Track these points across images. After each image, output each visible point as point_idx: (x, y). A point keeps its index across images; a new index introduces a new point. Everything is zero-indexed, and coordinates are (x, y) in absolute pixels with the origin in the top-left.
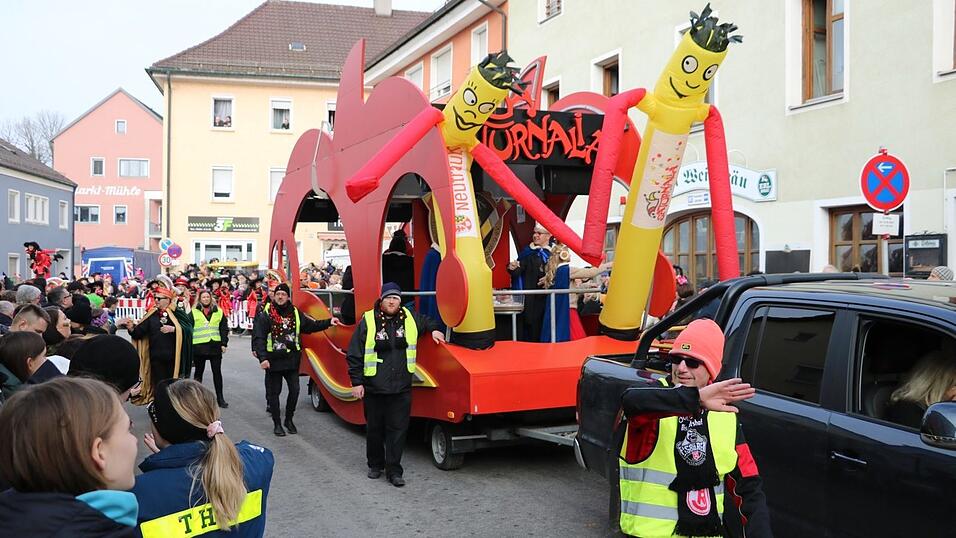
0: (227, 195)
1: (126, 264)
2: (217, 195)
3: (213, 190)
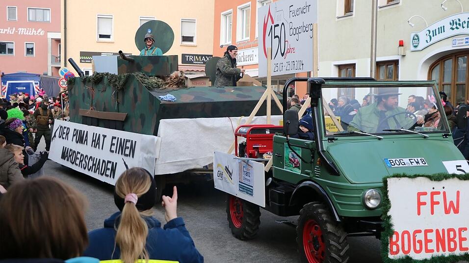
0: (108, 37)
1: (34, 85)
2: (101, 36)
3: (98, 33)
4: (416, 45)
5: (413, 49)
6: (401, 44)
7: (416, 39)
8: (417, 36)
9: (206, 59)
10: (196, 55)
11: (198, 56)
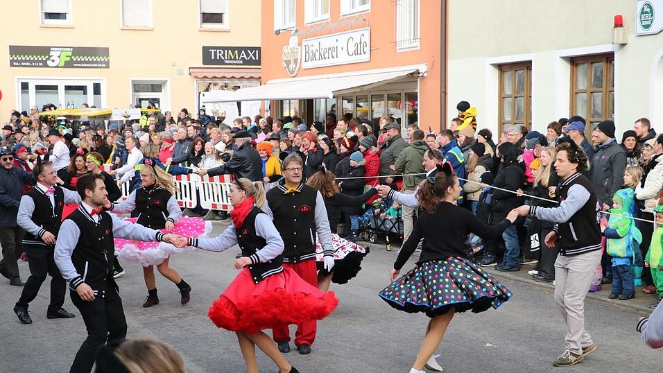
0: (63, 16)
2: (50, 16)
3: (42, 10)
4: (648, 23)
5: (641, 31)
6: (619, 22)
7: (647, 12)
8: (649, 6)
9: (248, 55)
10: (228, 48)
11: (233, 49)
